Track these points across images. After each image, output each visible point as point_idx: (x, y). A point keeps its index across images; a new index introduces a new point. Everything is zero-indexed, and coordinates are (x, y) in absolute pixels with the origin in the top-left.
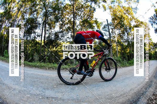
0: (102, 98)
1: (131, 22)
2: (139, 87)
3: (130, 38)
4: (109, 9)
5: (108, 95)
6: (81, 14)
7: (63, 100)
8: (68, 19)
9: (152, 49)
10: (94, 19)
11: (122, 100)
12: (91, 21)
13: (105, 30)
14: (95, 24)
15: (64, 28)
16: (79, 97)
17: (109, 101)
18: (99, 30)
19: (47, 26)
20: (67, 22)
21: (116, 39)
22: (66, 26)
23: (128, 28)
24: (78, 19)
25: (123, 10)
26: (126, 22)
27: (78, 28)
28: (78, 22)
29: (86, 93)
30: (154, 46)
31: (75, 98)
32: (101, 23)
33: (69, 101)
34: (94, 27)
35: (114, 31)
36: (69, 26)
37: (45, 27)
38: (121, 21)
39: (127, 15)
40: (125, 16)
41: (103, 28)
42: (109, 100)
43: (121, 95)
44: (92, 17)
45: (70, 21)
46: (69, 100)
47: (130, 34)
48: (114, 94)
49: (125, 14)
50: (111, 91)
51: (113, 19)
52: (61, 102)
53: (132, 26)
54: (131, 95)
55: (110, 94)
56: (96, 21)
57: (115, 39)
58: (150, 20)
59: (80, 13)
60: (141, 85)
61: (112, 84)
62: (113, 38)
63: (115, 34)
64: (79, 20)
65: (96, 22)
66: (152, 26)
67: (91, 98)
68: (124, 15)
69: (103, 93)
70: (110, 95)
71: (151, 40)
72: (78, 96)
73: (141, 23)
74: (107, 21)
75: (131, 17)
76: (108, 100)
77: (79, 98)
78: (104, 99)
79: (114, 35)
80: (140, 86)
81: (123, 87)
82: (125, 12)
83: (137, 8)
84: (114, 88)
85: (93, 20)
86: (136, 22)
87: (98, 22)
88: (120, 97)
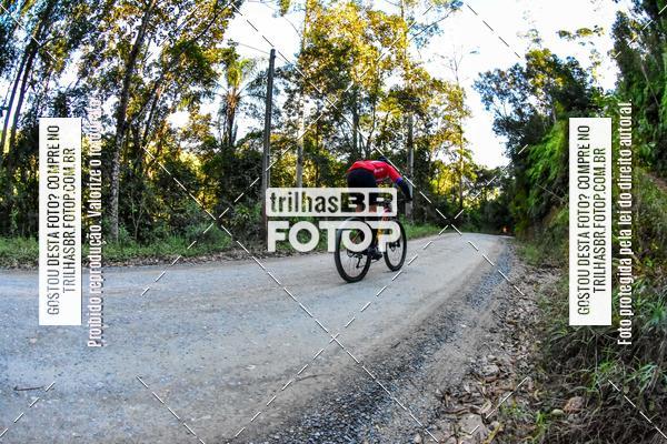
0: (201, 385)
1: (385, 75)
2: (381, 340)
3: (366, 135)
4: (306, 10)
5: (228, 371)
6: (177, 17)
7: (62, 396)
8: (121, 33)
9: (466, 188)
10: (224, 45)
11: (290, 394)
12: (210, 51)
13: (259, 95)
14: (222, 66)
15: (96, 75)
16: (113, 381)
17: (234, 397)
18: (235, 90)
19: (37, 63)
20: (114, 46)
21: (300, 135)
22: (106, 66)
23: (364, 95)
24: (158, 37)
25: (365, 22)
26: (359, 72)
27: (150, 76)
28: (154, 51)
29: (140, 362)
30: (480, 180)
31: (99, 385)
32: (250, 64)
33: (82, 400)
34: (215, 75)
35: (298, 103)
36: (116, 64)
37: (29, 67)
38: (338, 63)
39: (377, 44)
40: (367, 46)
41: (252, 86)
42: (234, 395)
43: (289, 372)
44: (218, 34)
45: (123, 46)
46: (79, 394)
47: (368, 122)
48: (254, 367)
49: (367, 39)
50: (243, 353)
51: (306, 55)
52: (55, 403)
53: (385, 89)
54: (340, 373)
55: (238, 367)
56: (227, 54)
57: (295, 135)
58: (482, 80)
59: (177, 11)
60: (394, 332)
61: (248, 323)
62: (290, 128)
63: (301, 113)
64: (162, 41)
65: (229, 57)
66: (488, 104)
67: (156, 382)
68: (361, 44)
69: (208, 363)
70: (236, 371)
71: (465, 154)
72: (108, 378)
73: (432, 85)
74: (273, 57)
75: (394, 58)
76: (226, 392)
77: (115, 385)
78: (213, 388)
79: (292, 118)
80: (385, 335)
81: (299, 335)
82: (370, 32)
83: (436, 28)
84: (257, 342)
85: (218, 46)
86: (407, 77)
87: (237, 57)
88: (282, 382)
